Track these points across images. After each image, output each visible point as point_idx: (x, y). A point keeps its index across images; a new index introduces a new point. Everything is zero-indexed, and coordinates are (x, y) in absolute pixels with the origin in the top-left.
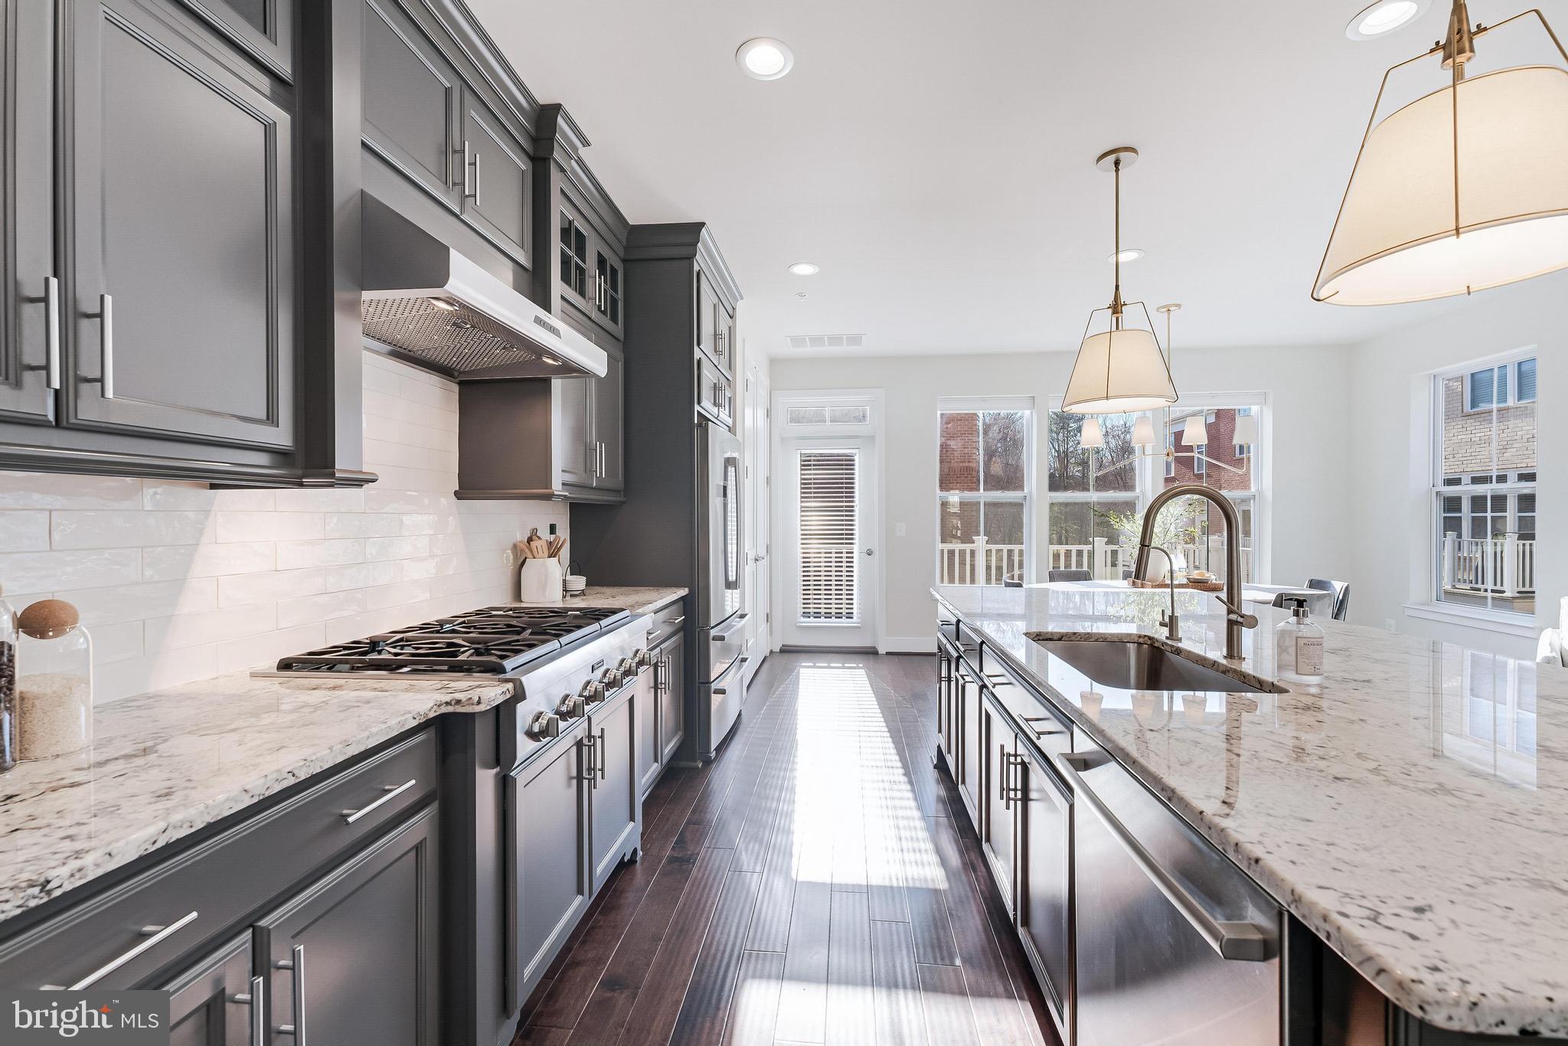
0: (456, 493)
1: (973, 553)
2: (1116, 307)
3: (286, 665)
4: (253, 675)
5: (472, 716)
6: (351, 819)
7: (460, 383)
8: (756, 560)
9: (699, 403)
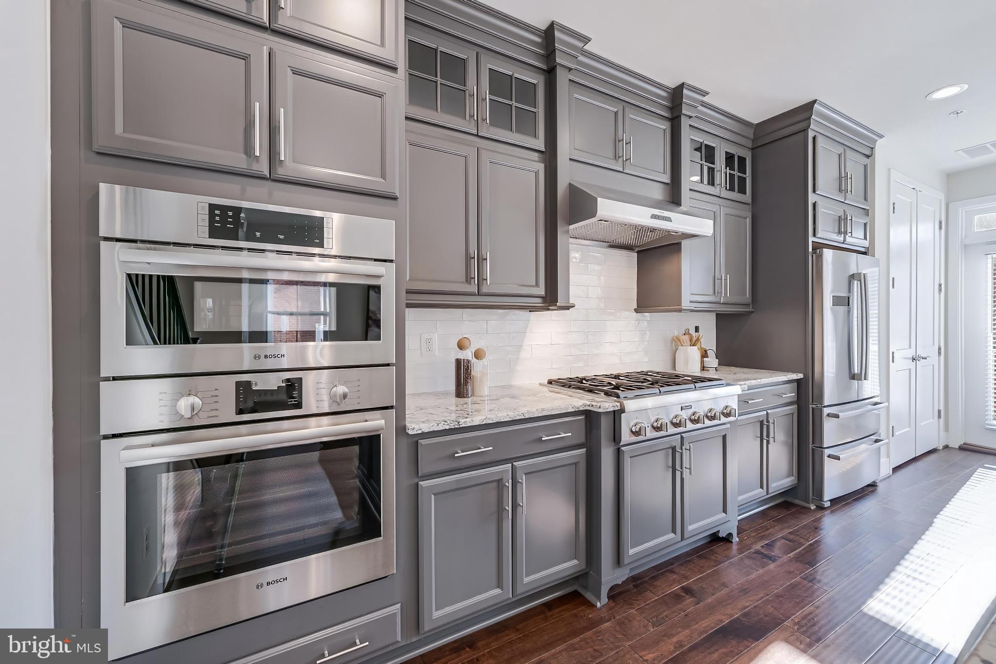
0: (635, 310)
3: (550, 382)
4: (540, 384)
5: (599, 414)
6: (543, 439)
7: (638, 252)
8: (914, 359)
9: (814, 235)
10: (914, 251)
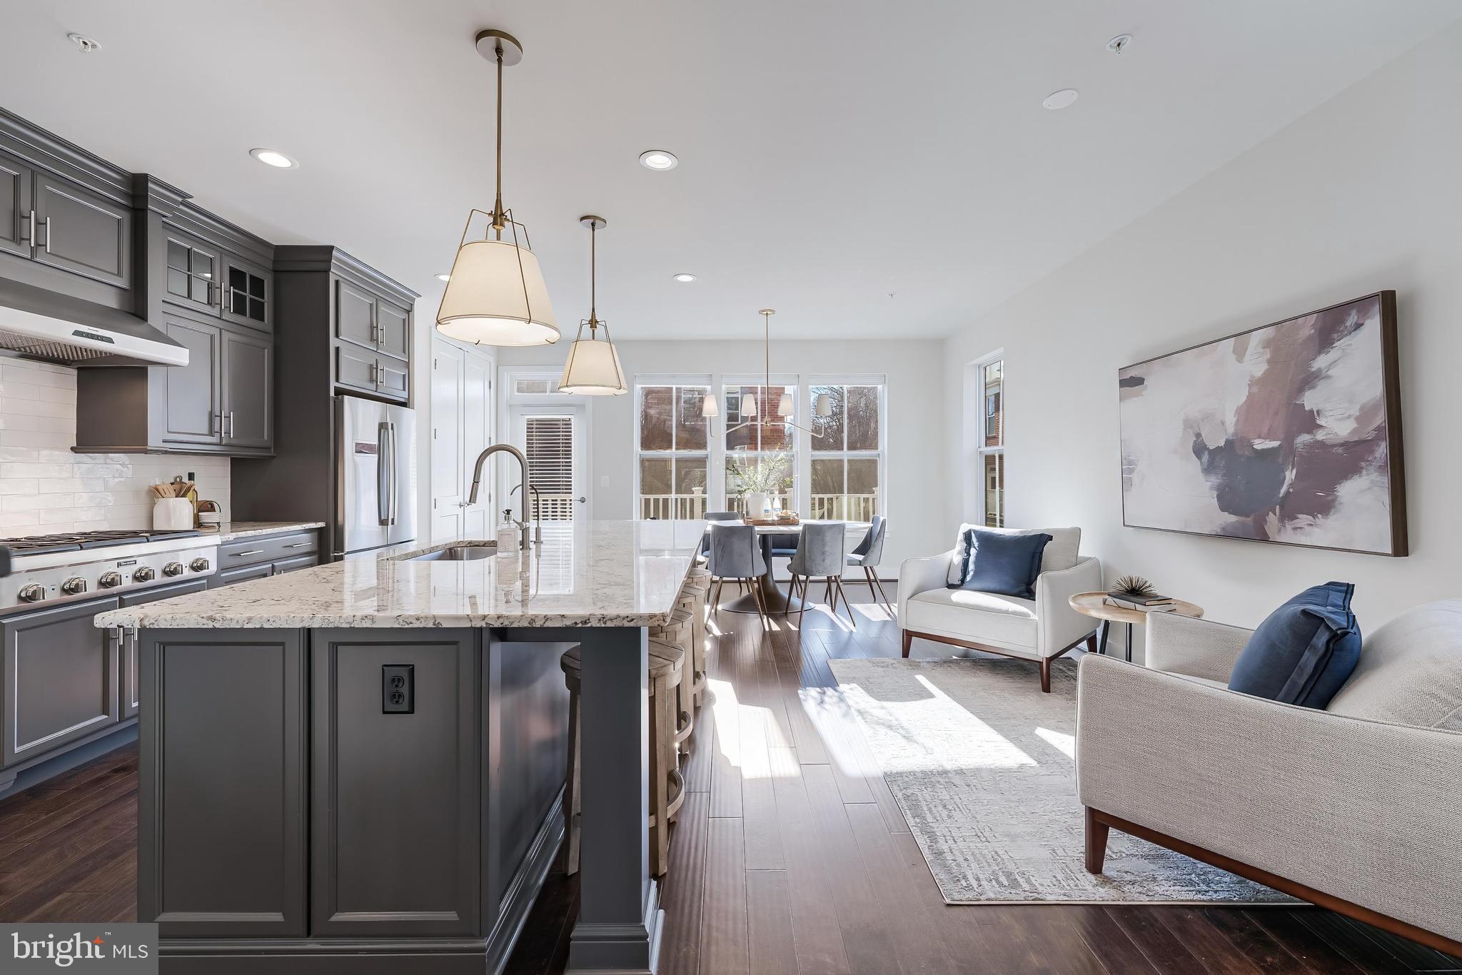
0: (73, 448)
1: (692, 501)
2: (593, 323)
7: (78, 368)
8: (460, 506)
9: (337, 380)
10: (462, 408)
